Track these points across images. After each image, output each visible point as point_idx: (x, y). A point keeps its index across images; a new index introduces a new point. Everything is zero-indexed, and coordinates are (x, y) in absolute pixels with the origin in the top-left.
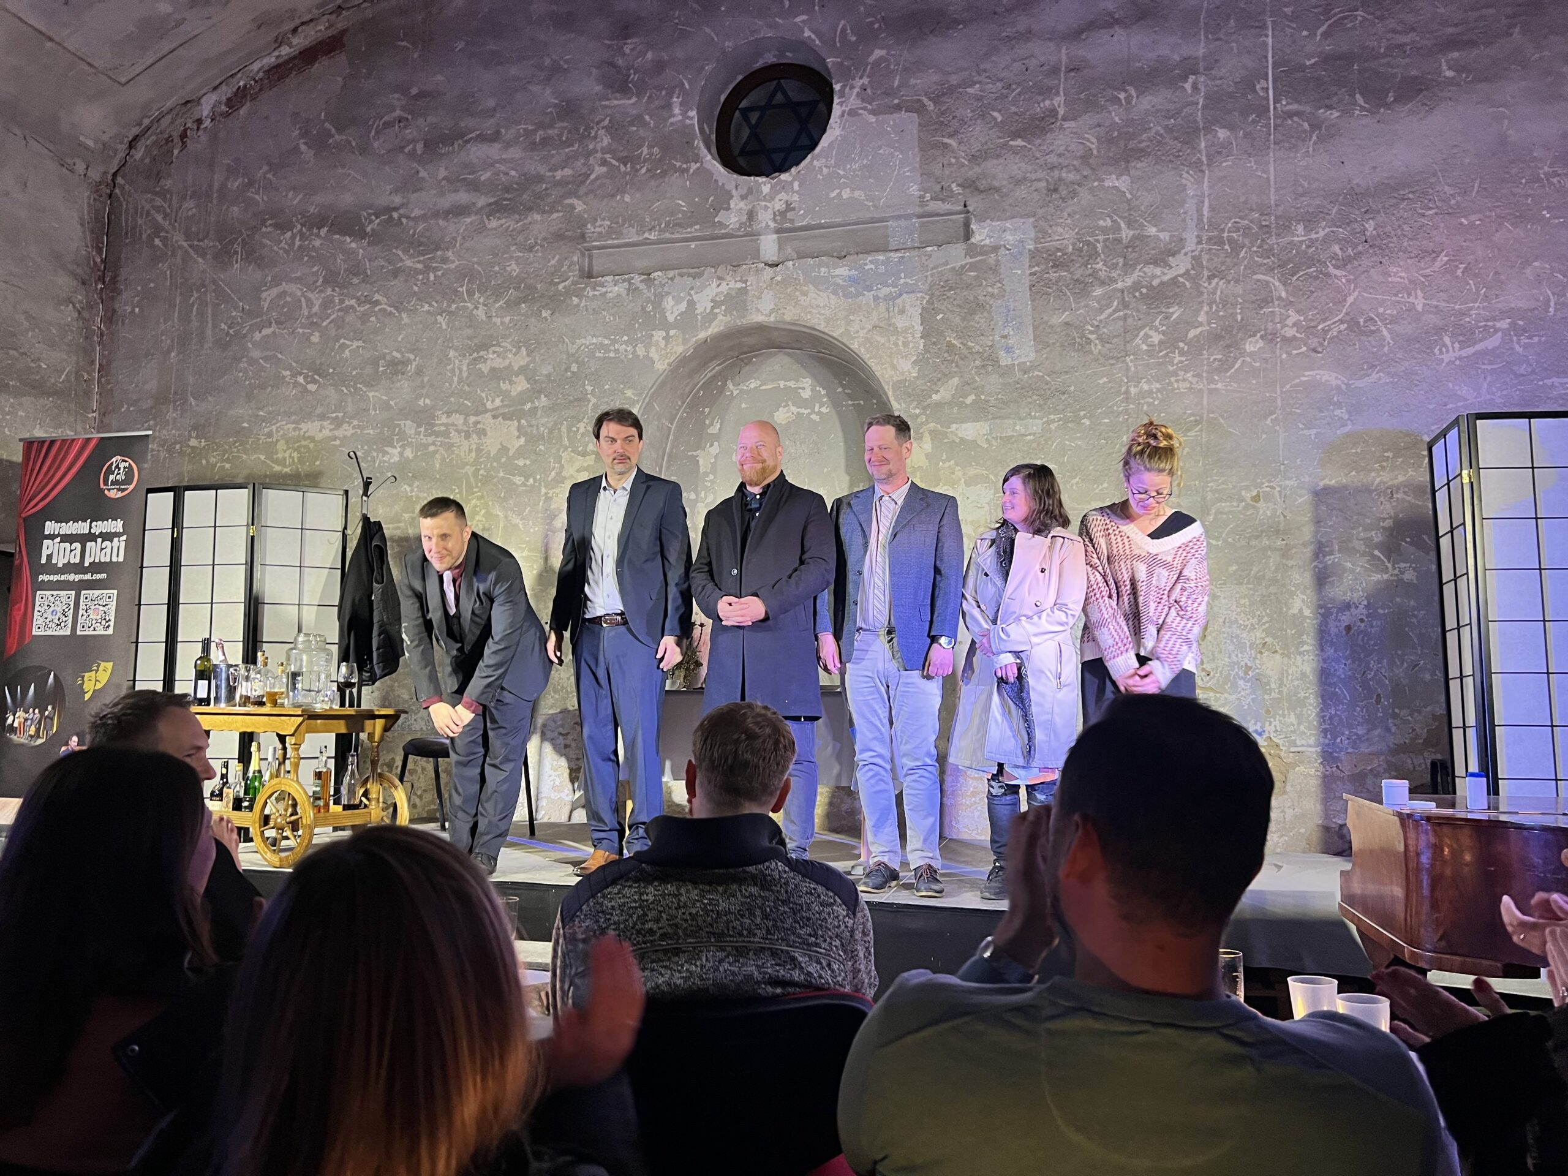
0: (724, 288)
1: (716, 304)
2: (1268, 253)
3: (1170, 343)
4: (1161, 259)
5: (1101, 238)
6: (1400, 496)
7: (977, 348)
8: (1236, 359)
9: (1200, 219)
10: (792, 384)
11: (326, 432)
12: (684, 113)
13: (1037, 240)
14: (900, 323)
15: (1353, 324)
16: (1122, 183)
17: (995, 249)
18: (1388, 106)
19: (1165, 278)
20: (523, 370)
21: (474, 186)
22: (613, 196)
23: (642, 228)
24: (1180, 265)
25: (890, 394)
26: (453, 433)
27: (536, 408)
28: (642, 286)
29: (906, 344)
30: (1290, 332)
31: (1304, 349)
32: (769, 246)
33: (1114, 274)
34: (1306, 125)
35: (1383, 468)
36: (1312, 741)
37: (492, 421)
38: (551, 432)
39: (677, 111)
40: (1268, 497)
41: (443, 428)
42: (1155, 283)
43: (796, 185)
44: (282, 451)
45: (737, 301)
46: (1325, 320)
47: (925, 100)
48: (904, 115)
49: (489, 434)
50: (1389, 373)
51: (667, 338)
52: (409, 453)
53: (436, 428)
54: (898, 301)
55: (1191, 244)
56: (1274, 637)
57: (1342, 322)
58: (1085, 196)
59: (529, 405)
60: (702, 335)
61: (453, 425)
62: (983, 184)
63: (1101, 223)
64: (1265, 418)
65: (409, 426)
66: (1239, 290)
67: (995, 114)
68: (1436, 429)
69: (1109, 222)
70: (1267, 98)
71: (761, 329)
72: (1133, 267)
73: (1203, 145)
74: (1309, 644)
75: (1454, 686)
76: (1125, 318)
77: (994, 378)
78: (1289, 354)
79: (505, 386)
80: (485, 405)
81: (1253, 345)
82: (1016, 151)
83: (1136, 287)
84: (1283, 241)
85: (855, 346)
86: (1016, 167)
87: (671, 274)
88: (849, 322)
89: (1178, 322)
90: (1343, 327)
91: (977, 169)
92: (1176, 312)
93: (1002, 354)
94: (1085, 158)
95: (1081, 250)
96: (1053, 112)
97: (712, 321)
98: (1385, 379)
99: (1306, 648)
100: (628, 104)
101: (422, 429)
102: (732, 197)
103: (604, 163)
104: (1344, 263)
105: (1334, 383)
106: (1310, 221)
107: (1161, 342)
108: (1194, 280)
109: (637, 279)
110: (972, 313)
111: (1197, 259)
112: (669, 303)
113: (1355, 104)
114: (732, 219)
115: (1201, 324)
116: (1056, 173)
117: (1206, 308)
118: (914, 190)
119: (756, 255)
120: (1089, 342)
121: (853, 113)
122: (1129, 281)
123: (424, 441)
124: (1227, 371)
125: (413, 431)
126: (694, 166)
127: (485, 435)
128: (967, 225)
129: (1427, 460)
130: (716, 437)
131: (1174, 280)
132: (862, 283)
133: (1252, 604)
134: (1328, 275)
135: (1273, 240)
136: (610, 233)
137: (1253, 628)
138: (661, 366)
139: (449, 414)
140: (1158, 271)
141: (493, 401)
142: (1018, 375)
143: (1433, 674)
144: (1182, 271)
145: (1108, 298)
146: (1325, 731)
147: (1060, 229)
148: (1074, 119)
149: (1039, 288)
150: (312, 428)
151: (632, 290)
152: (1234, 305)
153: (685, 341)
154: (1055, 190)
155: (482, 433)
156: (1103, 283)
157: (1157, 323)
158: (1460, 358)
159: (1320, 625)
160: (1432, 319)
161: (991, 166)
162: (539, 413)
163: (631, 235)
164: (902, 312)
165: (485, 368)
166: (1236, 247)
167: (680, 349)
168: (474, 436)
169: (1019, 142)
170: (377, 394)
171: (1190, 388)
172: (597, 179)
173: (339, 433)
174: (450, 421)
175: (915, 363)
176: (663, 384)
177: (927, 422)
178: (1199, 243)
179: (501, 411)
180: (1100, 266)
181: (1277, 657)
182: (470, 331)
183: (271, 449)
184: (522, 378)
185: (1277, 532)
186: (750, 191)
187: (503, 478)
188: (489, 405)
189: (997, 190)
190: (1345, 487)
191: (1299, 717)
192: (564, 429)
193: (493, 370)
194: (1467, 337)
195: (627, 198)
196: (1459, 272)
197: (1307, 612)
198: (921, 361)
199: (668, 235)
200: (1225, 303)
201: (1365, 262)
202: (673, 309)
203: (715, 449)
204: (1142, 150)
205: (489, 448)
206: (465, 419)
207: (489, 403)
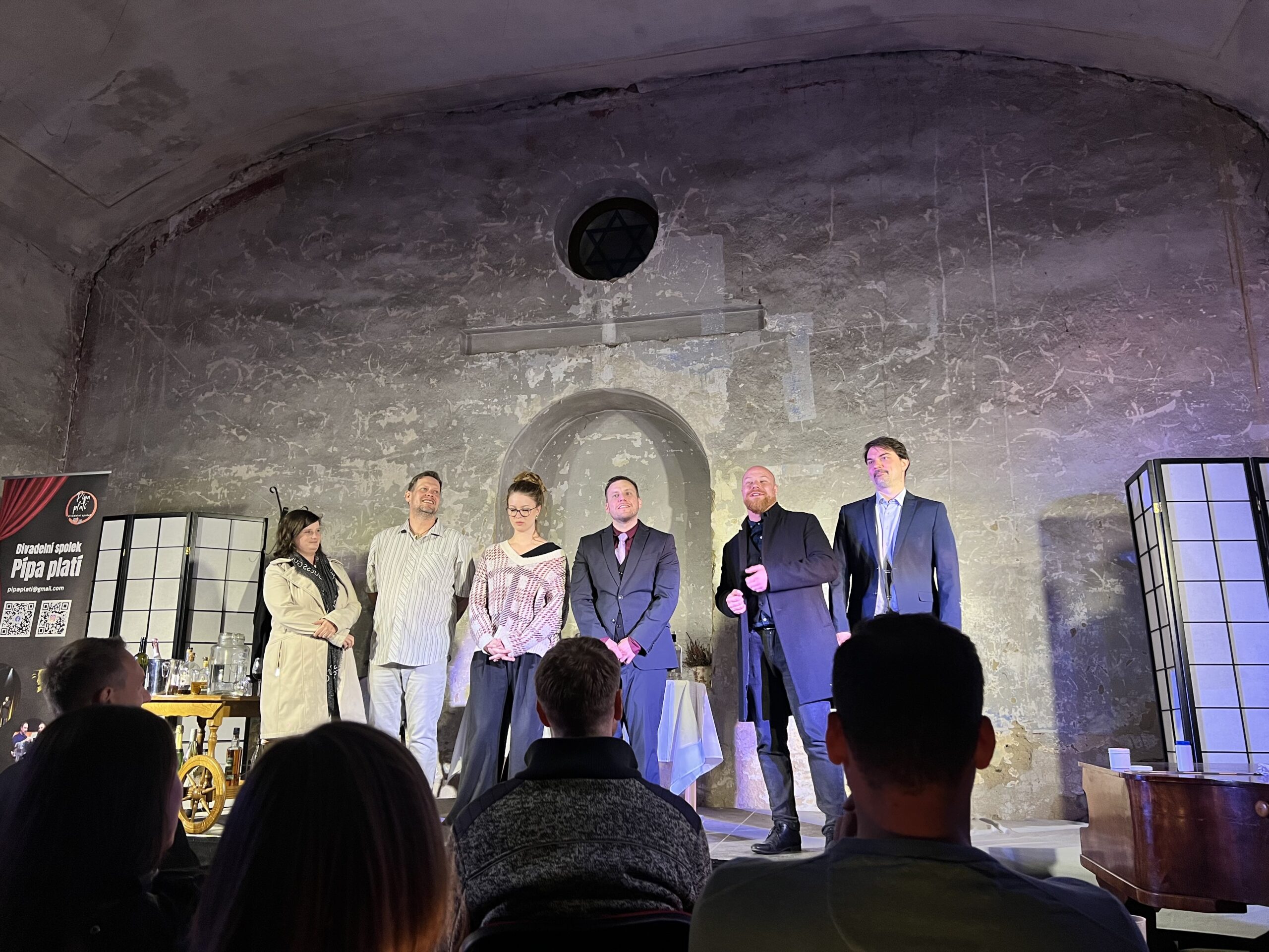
0: (574, 362)
1: (568, 375)
2: (993, 339)
3: (922, 405)
4: (912, 342)
5: (864, 327)
6: (1107, 525)
7: (771, 409)
8: (974, 419)
9: (940, 312)
10: (626, 436)
11: (252, 474)
12: (544, 233)
13: (815, 329)
14: (711, 389)
15: (1061, 392)
16: (880, 286)
17: (784, 335)
18: (1077, 233)
19: (915, 357)
20: (413, 425)
21: (380, 285)
22: (489, 293)
23: (510, 317)
24: (926, 348)
25: (704, 443)
26: (355, 474)
27: (423, 454)
28: (510, 361)
29: (715, 406)
30: (1014, 398)
31: (1026, 411)
32: (609, 331)
33: (876, 354)
34: (1017, 246)
35: (1092, 503)
36: (1050, 724)
37: (387, 464)
39: (539, 231)
40: (1004, 526)
41: (347, 470)
42: (908, 361)
43: (630, 287)
44: (215, 488)
45: (584, 373)
46: (1040, 390)
47: (728, 225)
48: (712, 236)
49: (384, 474)
50: (1092, 430)
51: (529, 400)
52: (318, 490)
53: (342, 470)
54: (709, 374)
55: (934, 332)
56: (1015, 638)
57: (1052, 391)
58: (851, 296)
59: (417, 452)
60: (556, 398)
61: (355, 467)
62: (773, 287)
63: (864, 316)
64: (998, 463)
65: (319, 469)
66: (973, 366)
67: (782, 236)
68: (1131, 472)
69: (870, 315)
70: (986, 226)
71: (602, 393)
72: (891, 349)
73: (940, 259)
74: (1043, 644)
75: (1161, 676)
76: (885, 387)
77: (785, 432)
78: (1014, 415)
79: (398, 437)
80: (381, 452)
81: (985, 408)
82: (798, 263)
83: (893, 363)
84: (1005, 330)
85: (676, 407)
86: (798, 274)
87: (533, 352)
88: (671, 389)
89: (927, 389)
90: (1054, 395)
91: (769, 276)
92: (925, 383)
93: (791, 414)
94: (851, 268)
95: (849, 336)
96: (826, 235)
97: (563, 388)
98: (1089, 435)
99: (1041, 647)
100: (502, 226)
101: (330, 471)
102: (580, 295)
103: (482, 269)
104: (1051, 347)
105: (1050, 437)
106: (1024, 316)
107: (914, 406)
108: (938, 359)
109: (506, 356)
110: (766, 383)
111: (939, 344)
112: (530, 374)
113: (1053, 231)
114: (581, 311)
115: (944, 392)
116: (829, 279)
117: (948, 380)
118: (721, 290)
119: (599, 338)
120: (858, 405)
121: (673, 234)
122: (888, 359)
123: (331, 480)
124: (966, 427)
125: (322, 473)
126: (552, 272)
127: (381, 475)
128: (761, 317)
129: (1125, 497)
130: (566, 477)
131: (922, 359)
132: (682, 360)
133: (996, 611)
134: (1040, 356)
135: (997, 329)
136: (484, 322)
137: (998, 631)
138: (524, 421)
139: (352, 459)
140: (909, 352)
141: (388, 449)
142: (804, 430)
143: (1144, 669)
144: (928, 352)
145: (873, 372)
146: (1060, 717)
147: (832, 320)
148: (842, 240)
149: (818, 365)
150: (242, 471)
151: (502, 364)
152: (969, 378)
153: (543, 403)
154: (829, 291)
155: (378, 474)
156: (867, 361)
157: (910, 391)
158: (1146, 419)
159: (1051, 629)
160: (1121, 389)
161: (779, 273)
162: (425, 458)
163: (502, 323)
164: (712, 381)
165: (383, 423)
166: (969, 335)
167: (539, 409)
168: (372, 476)
169: (800, 256)
170: (295, 443)
171: (939, 441)
172: (476, 280)
173: (263, 474)
174: (353, 464)
175: (723, 420)
176: (524, 436)
177: (733, 465)
178: (940, 331)
179: (394, 457)
180: (865, 348)
181: (1019, 654)
182: (372, 395)
183: (206, 487)
184: (412, 430)
185: (1012, 554)
186: (595, 291)
187: (394, 509)
188: (385, 452)
189: (784, 291)
190: (1064, 519)
191: (1039, 704)
193: (389, 424)
194: (1149, 403)
195: (499, 295)
196: (1140, 354)
197: (1040, 618)
198: (727, 419)
199: (530, 323)
200: (962, 376)
201: (1068, 347)
202: (534, 378)
203: (565, 486)
204: (894, 262)
205: (384, 485)
206: (365, 463)
207: (385, 450)
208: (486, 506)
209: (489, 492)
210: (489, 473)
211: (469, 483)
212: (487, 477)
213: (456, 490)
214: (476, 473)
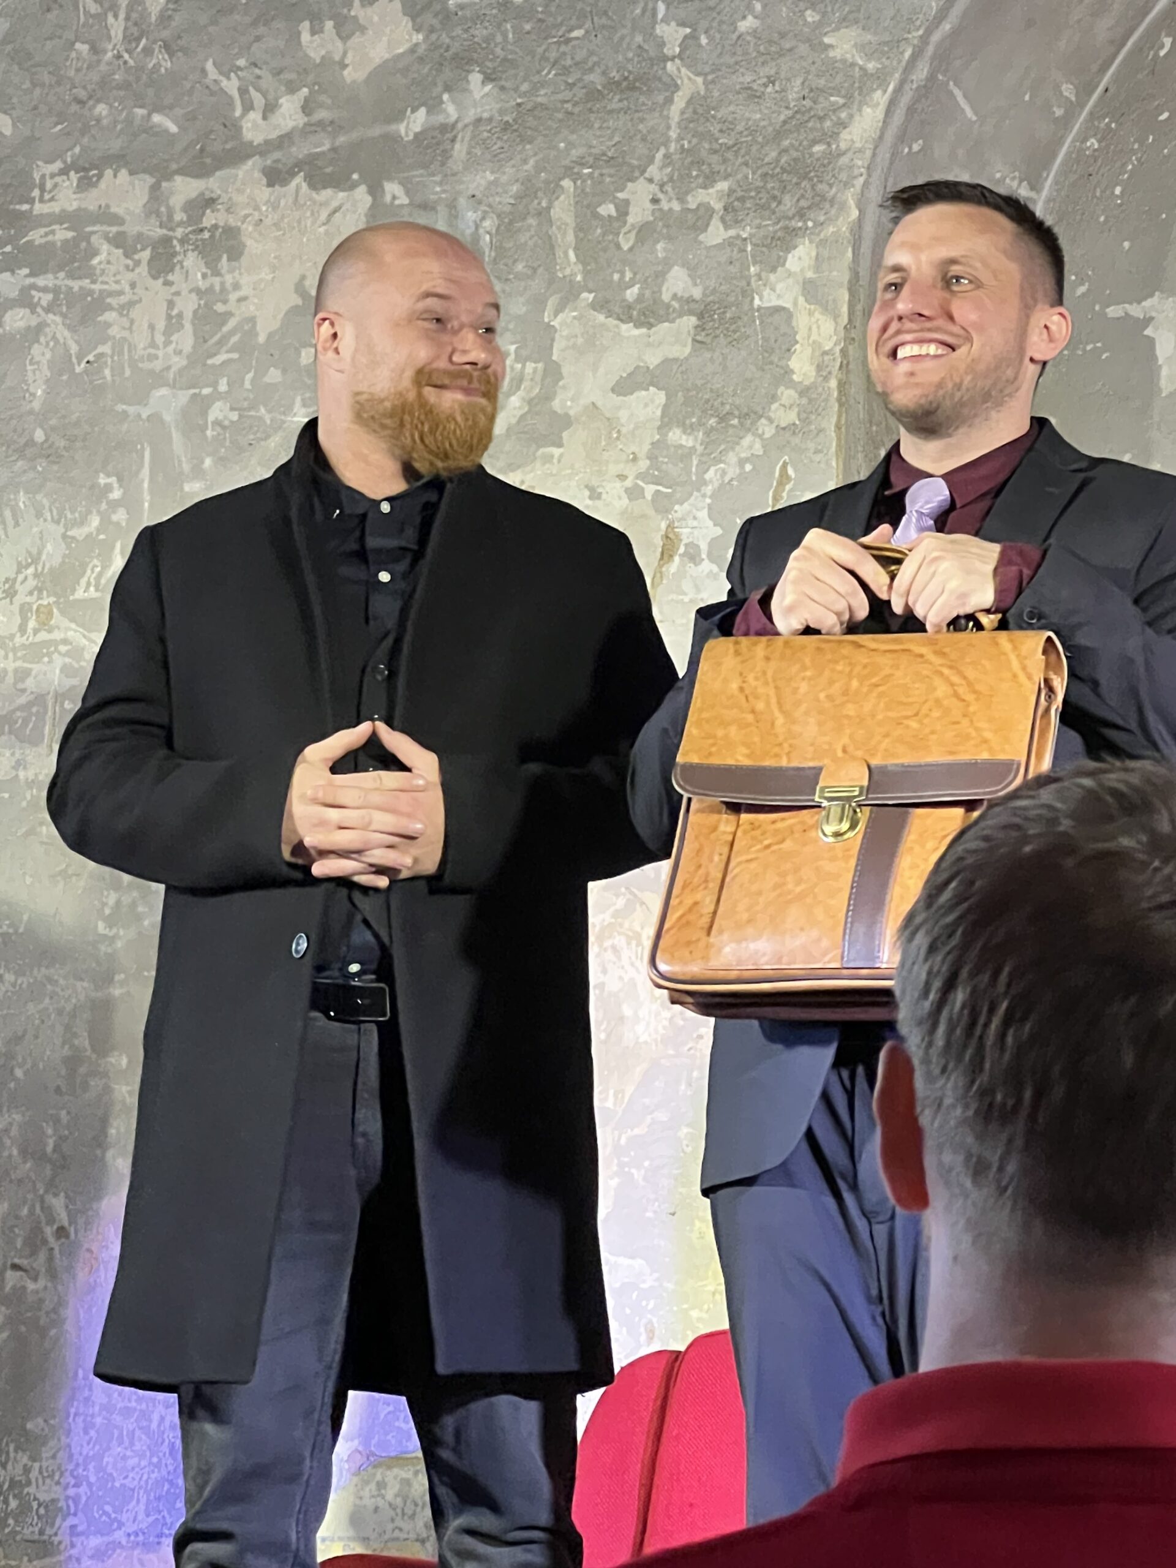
27: (444, 128)
37: (264, 193)
38: (509, 224)
41: (62, 234)
49: (253, 246)
53: (36, 236)
59: (417, 121)
61: (106, 217)
79: (318, 46)
80: (233, 128)
127: (236, 253)
139: (88, 171)
141: (270, 109)
155: (223, 246)
162: (459, 150)
168: (192, 261)
174: (91, 201)
179: (300, 150)
188: (253, 128)
192: (563, 210)
205: (249, 309)
206: (155, 188)
207: (255, 116)
208: (787, 395)
209: (802, 321)
210: (801, 214)
211: (693, 271)
212: (786, 240)
213: (625, 314)
214: (731, 213)
